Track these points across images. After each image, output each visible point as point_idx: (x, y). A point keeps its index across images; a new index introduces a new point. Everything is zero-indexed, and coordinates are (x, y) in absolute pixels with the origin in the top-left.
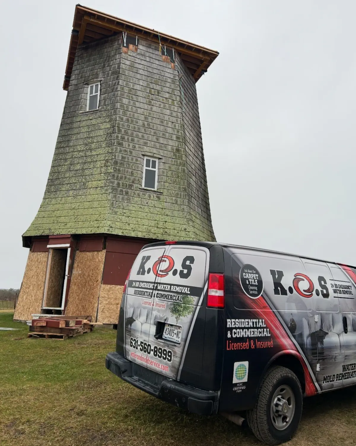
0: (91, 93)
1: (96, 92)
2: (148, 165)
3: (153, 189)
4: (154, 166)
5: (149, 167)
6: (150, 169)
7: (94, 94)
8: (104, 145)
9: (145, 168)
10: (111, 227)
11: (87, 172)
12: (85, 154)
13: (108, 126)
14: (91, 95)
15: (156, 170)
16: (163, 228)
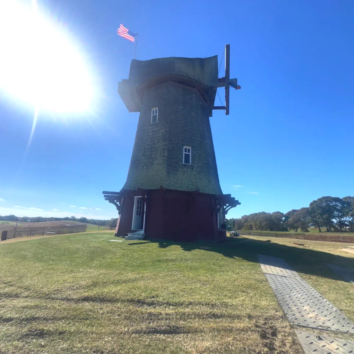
0: (153, 114)
1: (156, 113)
2: (186, 151)
3: (189, 164)
4: (189, 152)
5: (186, 152)
6: (187, 153)
7: (155, 114)
8: (162, 141)
9: (184, 153)
10: (168, 185)
11: (153, 156)
12: (152, 146)
13: (164, 131)
14: (153, 115)
15: (190, 154)
16: (196, 186)
